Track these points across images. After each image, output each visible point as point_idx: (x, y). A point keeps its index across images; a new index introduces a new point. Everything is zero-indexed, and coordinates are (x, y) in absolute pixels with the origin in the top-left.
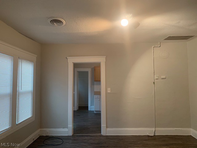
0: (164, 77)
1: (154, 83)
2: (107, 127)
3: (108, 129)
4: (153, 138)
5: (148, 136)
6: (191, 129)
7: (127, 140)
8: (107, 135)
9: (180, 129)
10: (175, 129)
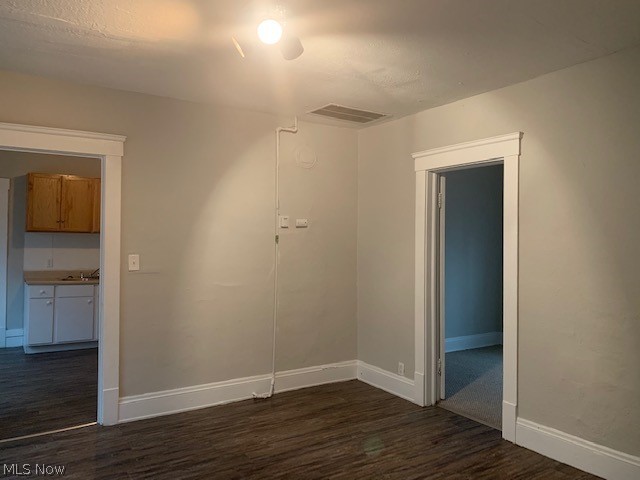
0: (301, 221)
1: (277, 238)
2: (122, 393)
3: (127, 400)
4: (269, 403)
5: (256, 399)
6: (359, 363)
7: (199, 425)
8: (120, 421)
9: (334, 365)
10: (323, 367)
